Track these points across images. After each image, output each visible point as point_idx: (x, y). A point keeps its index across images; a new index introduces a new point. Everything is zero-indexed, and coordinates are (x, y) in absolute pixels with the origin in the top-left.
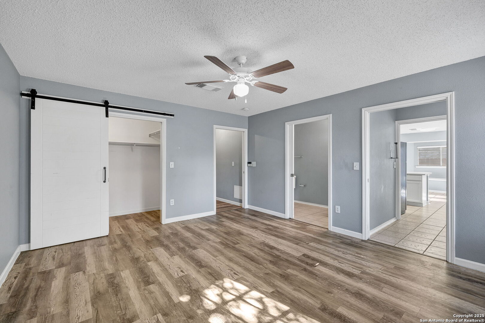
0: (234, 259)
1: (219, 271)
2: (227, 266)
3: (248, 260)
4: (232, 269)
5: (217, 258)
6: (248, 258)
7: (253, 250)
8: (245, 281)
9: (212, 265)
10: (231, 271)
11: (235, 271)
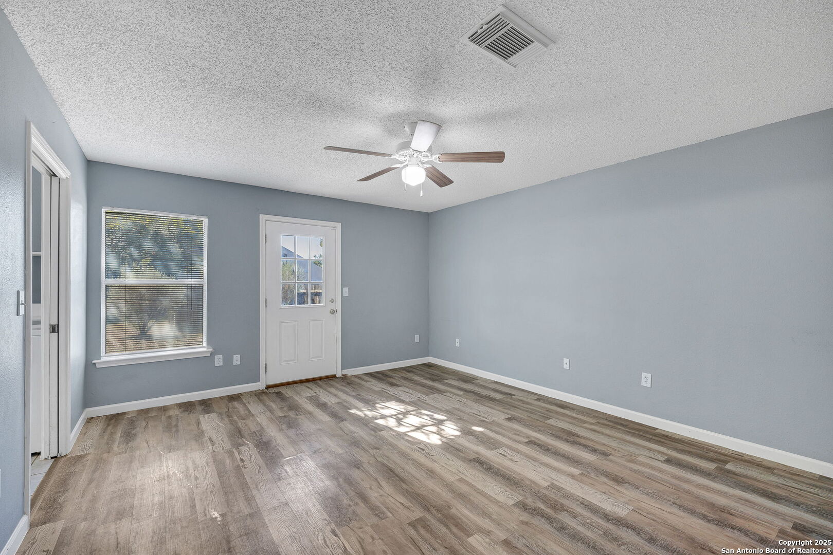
0: (425, 475)
1: (447, 454)
2: (435, 461)
3: (398, 471)
4: (428, 455)
5: (457, 478)
6: (397, 476)
7: (381, 495)
8: (410, 441)
9: (462, 462)
10: (428, 454)
11: (423, 454)
